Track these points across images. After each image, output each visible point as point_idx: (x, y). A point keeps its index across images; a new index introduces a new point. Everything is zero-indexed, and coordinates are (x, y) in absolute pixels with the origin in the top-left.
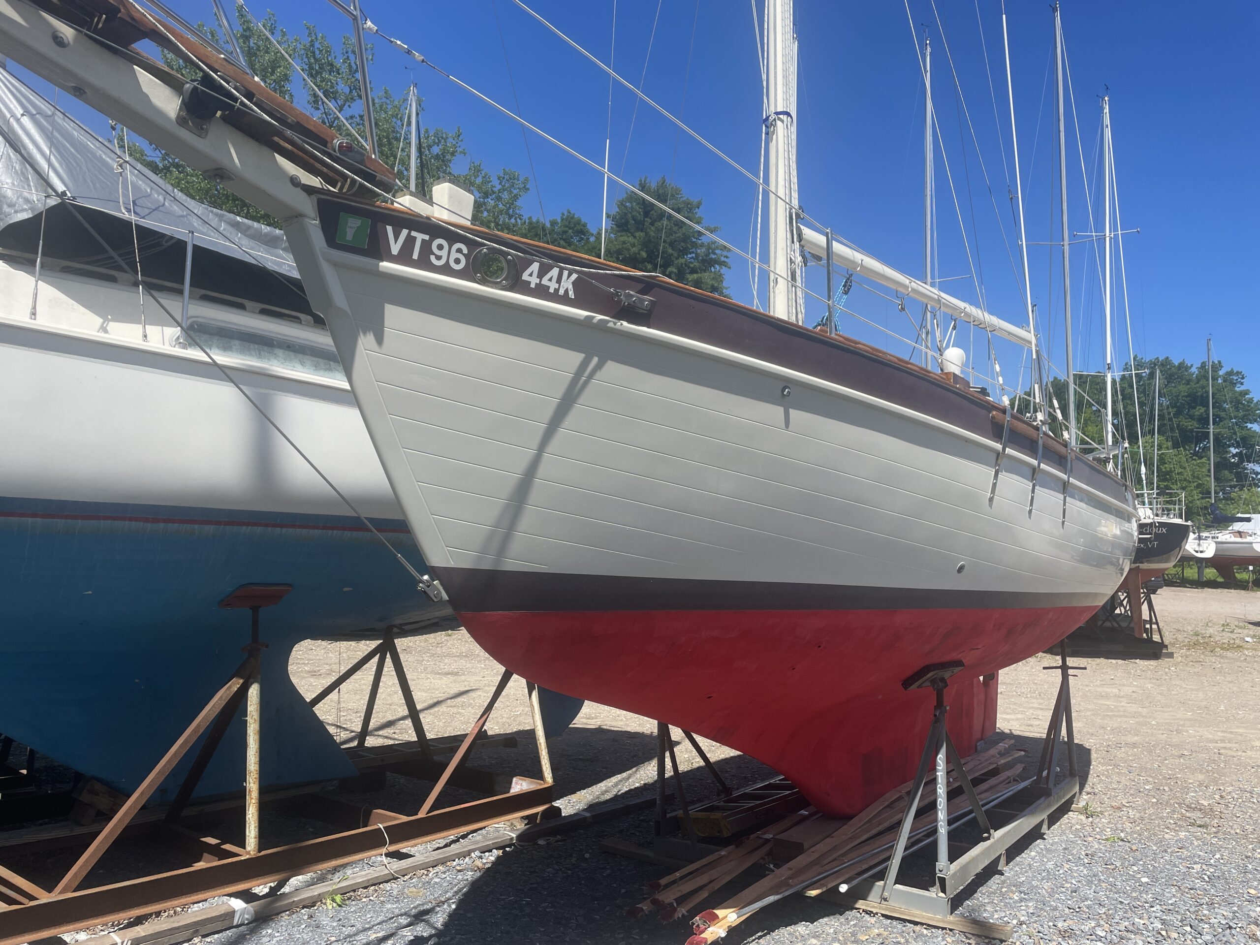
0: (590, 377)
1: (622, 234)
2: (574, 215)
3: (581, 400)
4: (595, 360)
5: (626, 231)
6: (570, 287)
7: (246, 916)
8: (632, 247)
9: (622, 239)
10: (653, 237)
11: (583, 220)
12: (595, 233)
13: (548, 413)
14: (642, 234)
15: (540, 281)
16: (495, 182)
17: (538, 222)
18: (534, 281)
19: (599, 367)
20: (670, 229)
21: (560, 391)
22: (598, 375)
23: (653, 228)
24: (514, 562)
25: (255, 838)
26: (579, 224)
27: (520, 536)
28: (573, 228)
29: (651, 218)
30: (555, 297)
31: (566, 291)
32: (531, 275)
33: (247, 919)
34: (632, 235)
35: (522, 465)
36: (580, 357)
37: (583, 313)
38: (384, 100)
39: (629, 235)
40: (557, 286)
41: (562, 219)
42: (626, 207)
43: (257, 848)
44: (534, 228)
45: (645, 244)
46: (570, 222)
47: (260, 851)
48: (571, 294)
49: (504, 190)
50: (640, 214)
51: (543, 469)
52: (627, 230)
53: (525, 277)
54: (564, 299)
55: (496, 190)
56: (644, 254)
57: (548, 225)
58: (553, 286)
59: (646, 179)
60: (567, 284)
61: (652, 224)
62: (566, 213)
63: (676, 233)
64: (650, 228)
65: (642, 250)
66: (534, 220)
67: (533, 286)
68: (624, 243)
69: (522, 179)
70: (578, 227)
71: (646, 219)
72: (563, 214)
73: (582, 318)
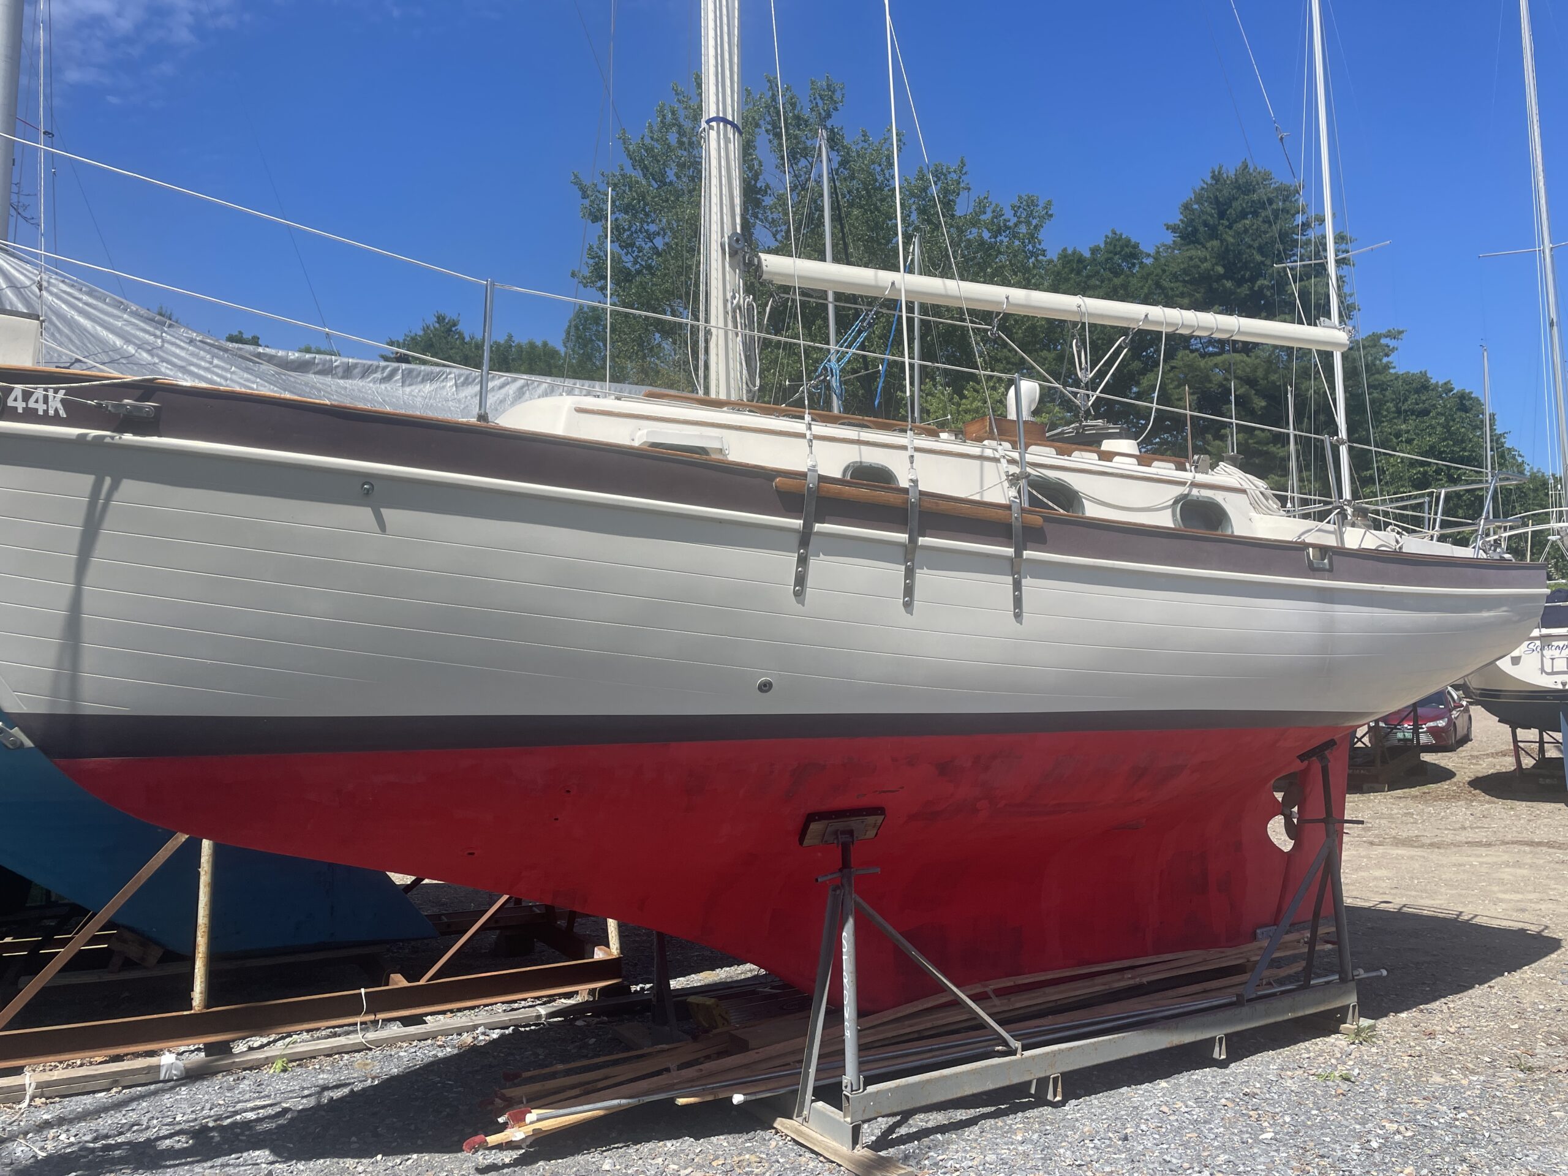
0: (108, 498)
1: (1190, 247)
2: (1121, 235)
3: (106, 523)
4: (108, 481)
5: (1194, 243)
6: (60, 406)
7: (174, 1072)
8: (1202, 263)
9: (1188, 254)
10: (1232, 244)
11: (1133, 241)
12: (1152, 252)
13: (75, 543)
14: (1216, 243)
15: (27, 405)
16: (1008, 214)
17: (1074, 253)
18: (20, 406)
19: (114, 487)
20: (1257, 230)
21: (80, 515)
22: (116, 495)
23: (1231, 232)
24: (91, 706)
25: (201, 993)
26: (1127, 246)
27: (88, 676)
28: (1119, 253)
29: (1228, 220)
30: (45, 419)
31: (56, 411)
32: (15, 400)
33: (175, 1075)
34: (1204, 246)
35: (64, 600)
36: (89, 480)
37: (74, 432)
38: (862, 144)
39: (1199, 247)
40: (45, 407)
41: (1106, 243)
42: (1193, 210)
43: (202, 1003)
44: (1069, 262)
45: (1222, 256)
46: (1115, 246)
47: (207, 1006)
48: (62, 413)
49: (1020, 222)
50: (1212, 216)
51: (87, 603)
52: (1197, 242)
53: (10, 403)
54: (56, 420)
55: (1011, 224)
56: (1220, 270)
57: (1087, 254)
58: (41, 408)
59: (1221, 168)
60: (55, 403)
61: (1230, 227)
62: (1110, 235)
63: (1265, 232)
64: (1226, 233)
65: (1216, 264)
66: (1070, 251)
67: (20, 411)
68: (1191, 258)
69: (1042, 204)
70: (1127, 250)
71: (1221, 221)
72: (1107, 237)
73: (74, 437)
